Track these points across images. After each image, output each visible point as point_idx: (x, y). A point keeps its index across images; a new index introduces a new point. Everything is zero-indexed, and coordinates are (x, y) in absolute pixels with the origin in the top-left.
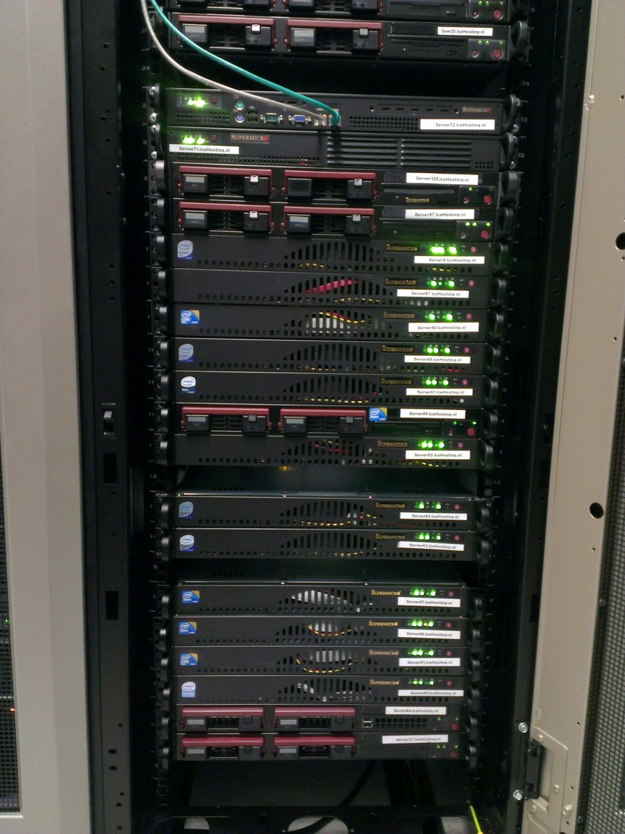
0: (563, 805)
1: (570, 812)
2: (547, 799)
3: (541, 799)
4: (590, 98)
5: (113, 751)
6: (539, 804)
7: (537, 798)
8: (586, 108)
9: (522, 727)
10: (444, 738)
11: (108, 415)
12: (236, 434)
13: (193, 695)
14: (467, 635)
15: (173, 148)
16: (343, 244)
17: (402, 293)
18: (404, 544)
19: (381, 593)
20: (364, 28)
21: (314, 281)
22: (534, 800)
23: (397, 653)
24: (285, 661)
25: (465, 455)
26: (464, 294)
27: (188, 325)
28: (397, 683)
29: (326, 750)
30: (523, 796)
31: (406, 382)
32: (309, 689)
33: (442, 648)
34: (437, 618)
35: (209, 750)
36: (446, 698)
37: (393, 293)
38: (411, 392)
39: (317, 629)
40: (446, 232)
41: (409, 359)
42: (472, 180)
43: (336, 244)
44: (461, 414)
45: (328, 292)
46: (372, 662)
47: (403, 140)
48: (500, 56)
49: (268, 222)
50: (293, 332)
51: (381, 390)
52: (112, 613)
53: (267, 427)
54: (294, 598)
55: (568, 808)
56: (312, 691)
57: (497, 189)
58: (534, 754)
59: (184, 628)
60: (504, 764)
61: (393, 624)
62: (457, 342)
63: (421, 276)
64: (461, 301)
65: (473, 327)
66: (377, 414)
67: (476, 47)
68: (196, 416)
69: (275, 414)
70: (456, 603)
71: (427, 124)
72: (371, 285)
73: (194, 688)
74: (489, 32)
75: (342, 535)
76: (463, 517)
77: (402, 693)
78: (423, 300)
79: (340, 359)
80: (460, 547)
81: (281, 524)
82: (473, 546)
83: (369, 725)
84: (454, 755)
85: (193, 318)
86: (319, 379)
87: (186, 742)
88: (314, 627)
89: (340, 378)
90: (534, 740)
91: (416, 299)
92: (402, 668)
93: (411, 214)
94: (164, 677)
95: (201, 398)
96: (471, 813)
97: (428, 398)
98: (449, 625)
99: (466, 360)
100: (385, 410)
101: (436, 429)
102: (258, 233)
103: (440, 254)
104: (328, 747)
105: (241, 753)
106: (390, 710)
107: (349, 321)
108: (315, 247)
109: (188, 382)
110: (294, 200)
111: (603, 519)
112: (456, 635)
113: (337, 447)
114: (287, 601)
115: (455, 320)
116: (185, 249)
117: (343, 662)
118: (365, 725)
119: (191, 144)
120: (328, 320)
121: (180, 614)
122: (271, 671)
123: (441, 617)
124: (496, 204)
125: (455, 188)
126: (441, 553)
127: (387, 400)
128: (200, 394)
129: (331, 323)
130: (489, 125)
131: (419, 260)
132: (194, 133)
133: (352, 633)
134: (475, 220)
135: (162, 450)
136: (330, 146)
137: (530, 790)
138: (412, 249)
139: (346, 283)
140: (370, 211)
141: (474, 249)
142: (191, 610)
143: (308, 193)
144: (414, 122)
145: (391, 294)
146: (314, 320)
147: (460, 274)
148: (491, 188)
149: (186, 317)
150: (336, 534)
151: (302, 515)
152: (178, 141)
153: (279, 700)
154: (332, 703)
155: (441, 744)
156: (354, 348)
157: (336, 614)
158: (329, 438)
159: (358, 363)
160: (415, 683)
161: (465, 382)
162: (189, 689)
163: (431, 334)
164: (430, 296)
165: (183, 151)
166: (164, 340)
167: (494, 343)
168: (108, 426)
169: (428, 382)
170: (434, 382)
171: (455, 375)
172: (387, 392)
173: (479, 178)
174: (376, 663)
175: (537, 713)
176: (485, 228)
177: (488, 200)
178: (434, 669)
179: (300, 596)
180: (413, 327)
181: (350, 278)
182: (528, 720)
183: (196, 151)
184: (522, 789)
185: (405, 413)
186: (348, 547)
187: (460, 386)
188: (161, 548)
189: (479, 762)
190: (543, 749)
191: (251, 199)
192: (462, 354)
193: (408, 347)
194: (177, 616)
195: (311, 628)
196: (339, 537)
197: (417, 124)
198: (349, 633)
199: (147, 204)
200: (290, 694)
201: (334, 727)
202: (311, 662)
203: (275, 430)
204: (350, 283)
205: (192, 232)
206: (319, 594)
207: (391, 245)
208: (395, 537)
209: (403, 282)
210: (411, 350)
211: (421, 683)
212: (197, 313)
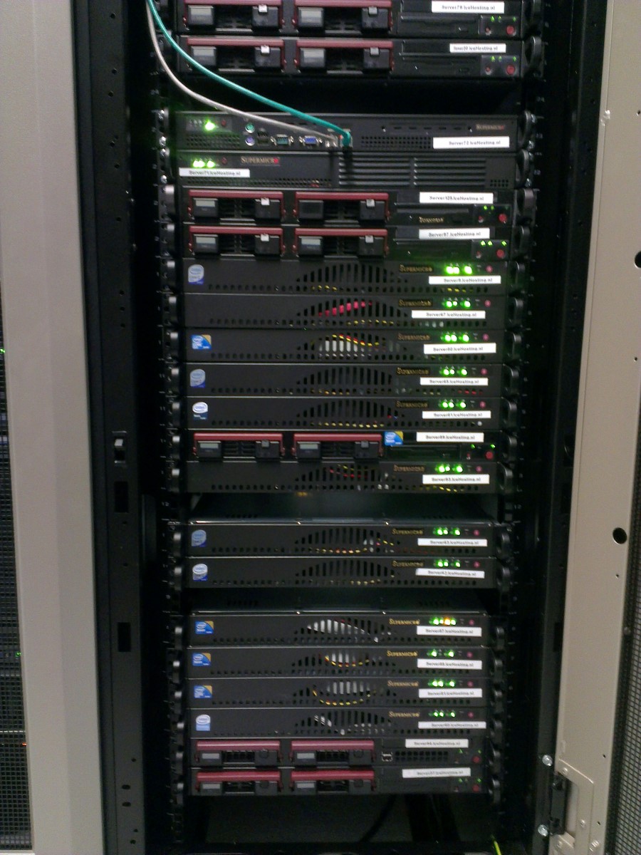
0: (590, 842)
1: (597, 848)
2: (573, 835)
3: (567, 835)
4: (606, 113)
5: (126, 787)
6: (565, 840)
7: (562, 833)
8: (602, 124)
9: (547, 759)
10: (466, 772)
11: (119, 443)
12: (249, 460)
13: (207, 728)
14: (488, 665)
15: (183, 172)
16: (356, 267)
17: (417, 314)
18: (422, 572)
19: (399, 622)
20: (374, 47)
21: (327, 304)
22: (560, 836)
23: (416, 684)
24: (301, 693)
25: (484, 479)
26: (481, 315)
27: (200, 351)
28: (417, 715)
29: (344, 785)
30: (549, 832)
31: (422, 405)
32: (326, 722)
33: (463, 678)
34: (457, 647)
35: (226, 786)
36: (468, 731)
37: (408, 315)
38: (427, 415)
39: (334, 659)
40: (461, 252)
41: (425, 381)
42: (487, 199)
43: (349, 266)
44: (479, 437)
45: (341, 314)
46: (391, 693)
47: (416, 159)
48: (514, 72)
49: (280, 244)
50: (306, 356)
51: (396, 414)
52: (124, 646)
53: (280, 453)
54: (310, 628)
55: (595, 844)
56: (330, 724)
57: (513, 206)
58: (559, 787)
59: (198, 659)
60: (529, 798)
61: (412, 654)
62: (473, 363)
63: (436, 297)
64: (477, 322)
65: (490, 348)
66: (393, 438)
67: (489, 64)
68: (208, 442)
69: (288, 439)
70: (476, 632)
71: (440, 143)
72: (385, 306)
73: (209, 721)
74: (501, 48)
75: (358, 562)
76: (483, 543)
77: (423, 725)
78: (438, 321)
79: (354, 382)
80: (480, 574)
81: (296, 552)
82: (494, 573)
83: (389, 758)
84: (477, 789)
85: (204, 343)
86: (333, 404)
87: (201, 776)
88: (331, 658)
89: (354, 402)
90: (559, 774)
91: (430, 321)
92: (422, 700)
93: (424, 234)
94: (178, 710)
95: (213, 424)
96: (495, 850)
97: (445, 421)
98: (470, 655)
99: (483, 382)
100: (401, 434)
101: (453, 453)
102: (269, 256)
103: (454, 275)
104: (347, 782)
105: (258, 788)
106: (411, 743)
107: (363, 344)
108: (327, 269)
109: (200, 408)
110: (306, 223)
111: (626, 546)
112: (477, 665)
113: (352, 472)
114: (302, 631)
115: (472, 341)
116: (196, 273)
117: (361, 694)
118: (385, 758)
119: (202, 167)
120: (342, 343)
121: (193, 645)
122: (288, 704)
123: (463, 647)
124: (512, 222)
125: (470, 207)
126: (461, 580)
127: (403, 424)
128: (212, 421)
129: (345, 345)
130: (503, 142)
131: (434, 280)
132: (204, 156)
133: (371, 664)
134: (491, 238)
135: (174, 478)
136: (341, 167)
137: (556, 825)
138: (427, 269)
139: (360, 305)
140: (383, 231)
141: (489, 269)
142: (205, 641)
143: (319, 215)
144: (427, 140)
145: (406, 315)
146: (327, 343)
147: (476, 294)
148: (507, 206)
149: (197, 342)
150: (352, 562)
151: (317, 542)
152: (188, 165)
153: (296, 733)
154: (351, 736)
155: (463, 778)
156: (369, 371)
157: (353, 644)
158: (344, 463)
159: (373, 386)
160: (436, 714)
161: (483, 404)
162: (203, 722)
163: (447, 356)
164: (446, 317)
165: (193, 175)
166: (175, 366)
167: (512, 364)
168: (119, 454)
169: (445, 405)
170: (451, 405)
171: (472, 397)
172: (403, 416)
173: (494, 196)
174: (395, 695)
175: (561, 744)
176: (501, 247)
177: (503, 219)
178: (455, 700)
179: (316, 625)
180: (429, 349)
181: (363, 300)
182: (552, 753)
183: (207, 175)
184: (547, 824)
185: (422, 437)
186: (365, 574)
187: (478, 408)
188: (173, 577)
189: (503, 796)
190: (568, 783)
191: (261, 222)
192: (479, 375)
193: (424, 369)
194: (191, 647)
195: (327, 658)
196: (355, 565)
197: (429, 143)
198: (367, 664)
199: (158, 229)
200: (307, 727)
201: (353, 761)
202: (328, 694)
203: (289, 456)
204: (363, 304)
205: (203, 257)
206: (336, 623)
207: (405, 266)
208: (412, 564)
209: (418, 303)
210: (427, 372)
211: (442, 714)
212: (208, 338)
